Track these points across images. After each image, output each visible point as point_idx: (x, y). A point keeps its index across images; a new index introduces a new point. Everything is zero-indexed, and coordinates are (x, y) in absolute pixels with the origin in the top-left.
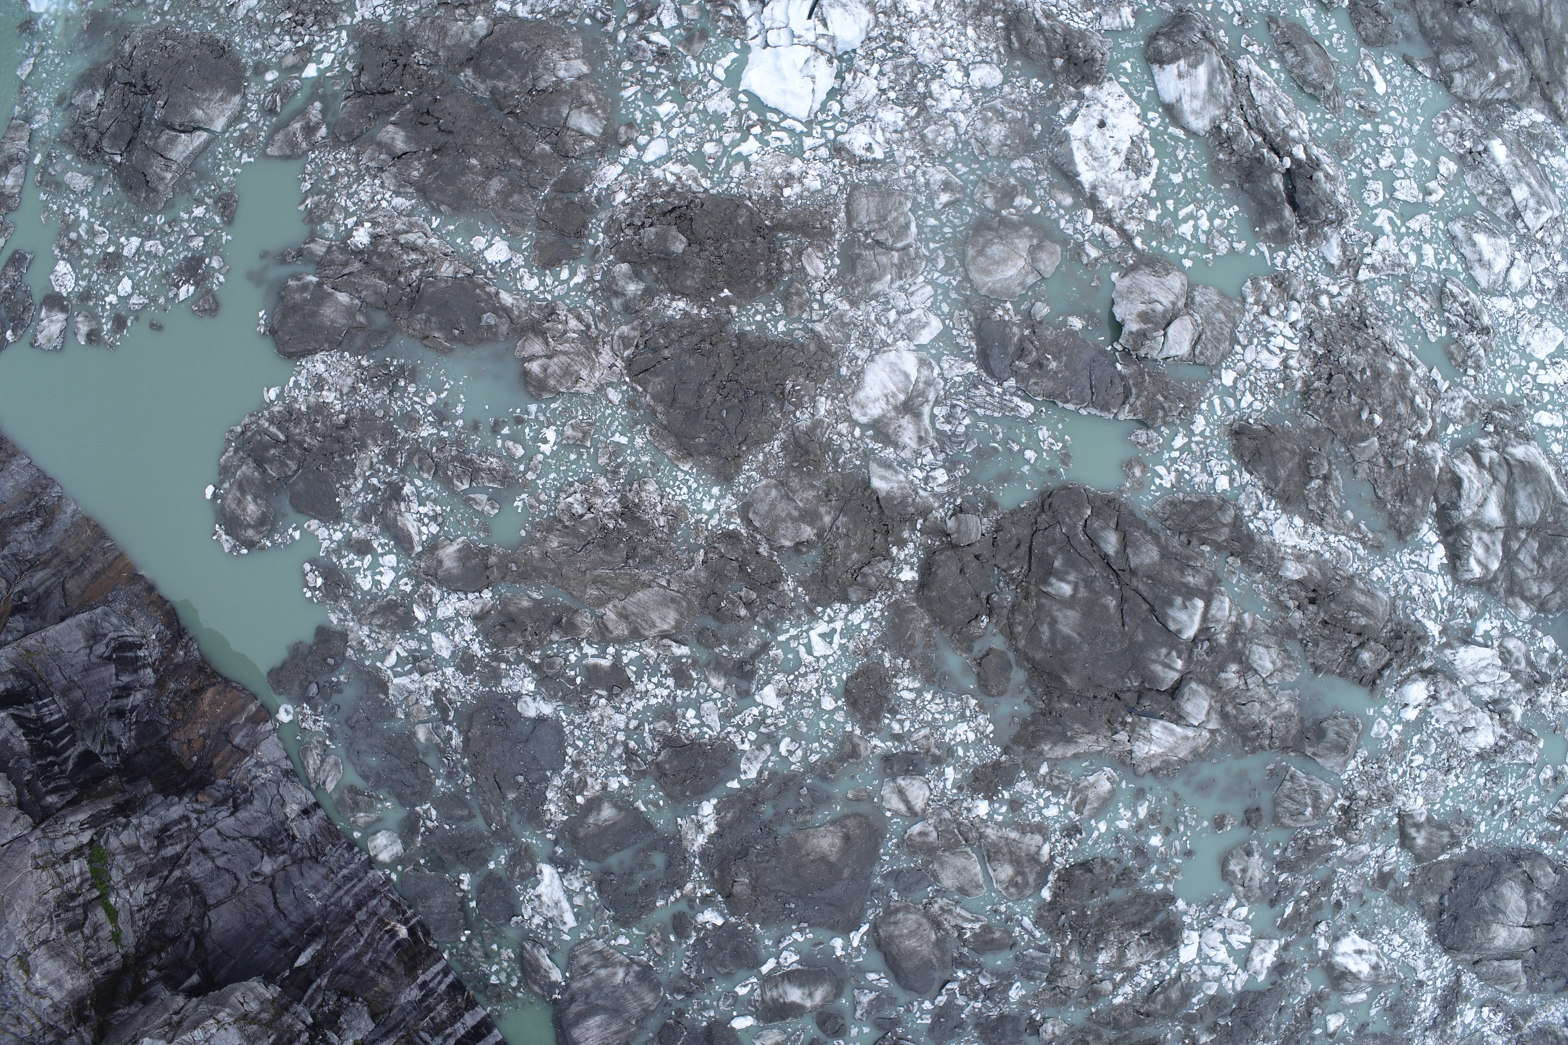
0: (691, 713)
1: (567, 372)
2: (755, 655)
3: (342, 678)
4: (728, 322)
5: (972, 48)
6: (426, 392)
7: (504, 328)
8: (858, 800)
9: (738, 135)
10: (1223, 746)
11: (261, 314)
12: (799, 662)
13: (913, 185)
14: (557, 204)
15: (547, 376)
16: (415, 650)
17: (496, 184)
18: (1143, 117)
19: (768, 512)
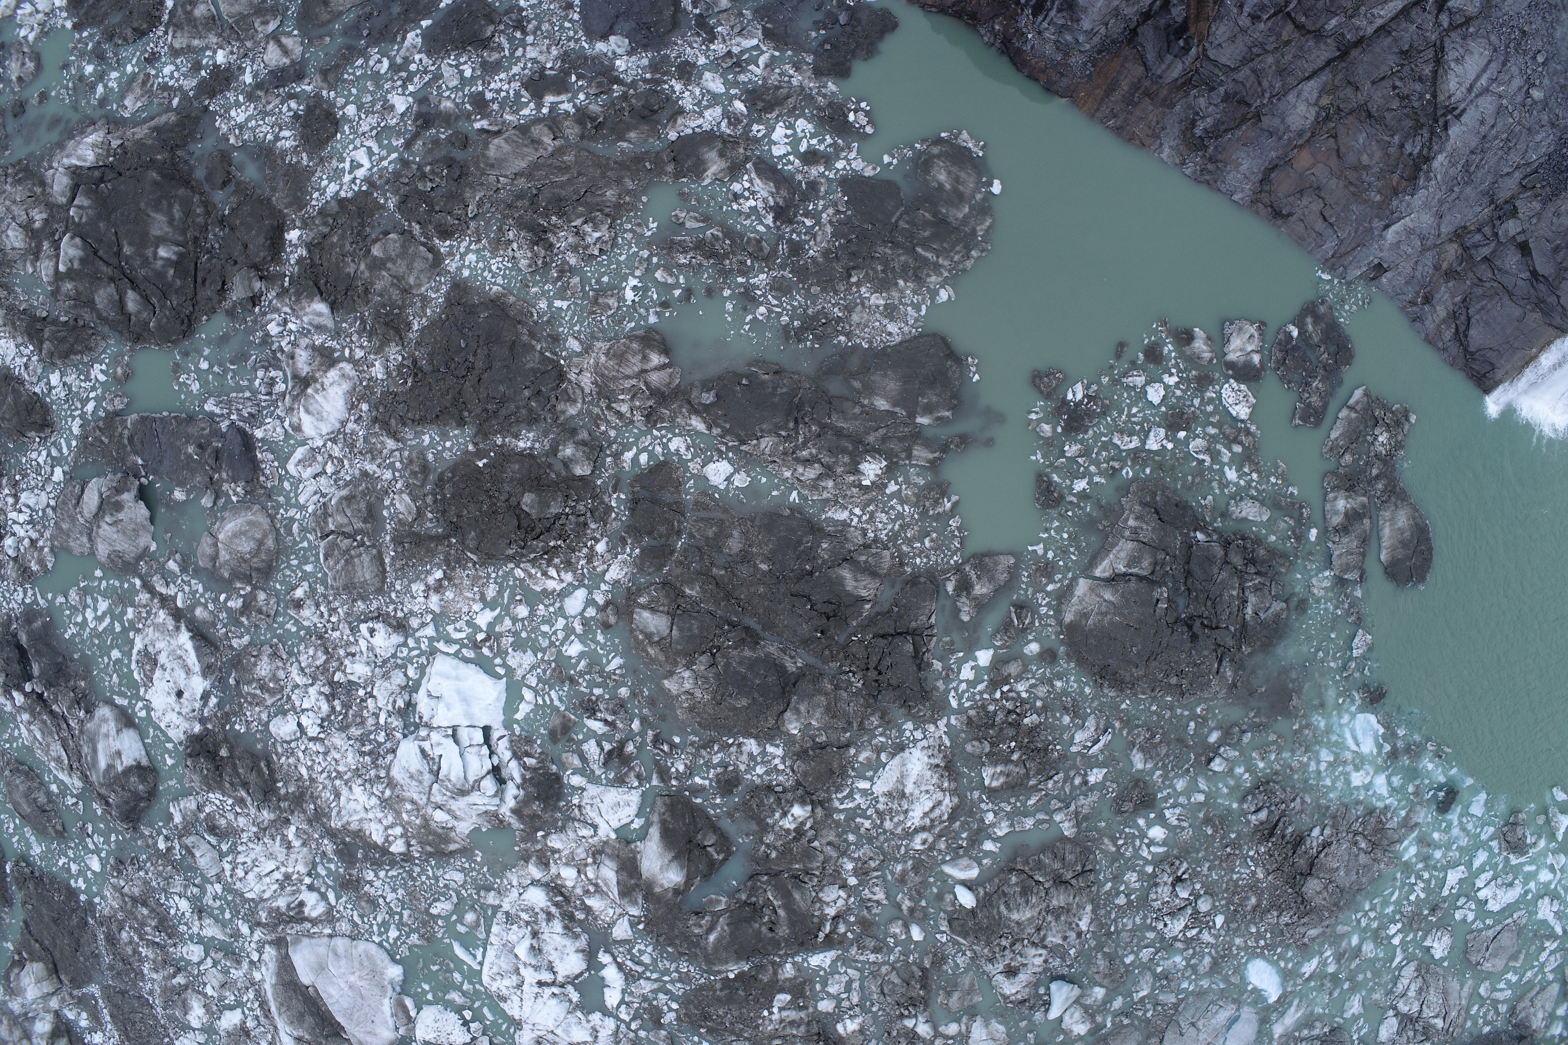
0: (468, 73)
1: (620, 357)
2: (416, 136)
3: (814, 34)
4: (475, 436)
5: (301, 754)
6: (768, 318)
7: (695, 393)
8: (321, 37)
9: (497, 629)
10: (42, 160)
11: (977, 377)
12: (378, 138)
13: (329, 602)
14: (663, 529)
15: (642, 351)
16: (740, 72)
17: (734, 544)
18: (148, 708)
19: (413, 260)
